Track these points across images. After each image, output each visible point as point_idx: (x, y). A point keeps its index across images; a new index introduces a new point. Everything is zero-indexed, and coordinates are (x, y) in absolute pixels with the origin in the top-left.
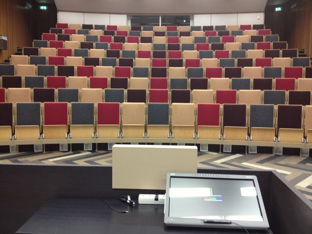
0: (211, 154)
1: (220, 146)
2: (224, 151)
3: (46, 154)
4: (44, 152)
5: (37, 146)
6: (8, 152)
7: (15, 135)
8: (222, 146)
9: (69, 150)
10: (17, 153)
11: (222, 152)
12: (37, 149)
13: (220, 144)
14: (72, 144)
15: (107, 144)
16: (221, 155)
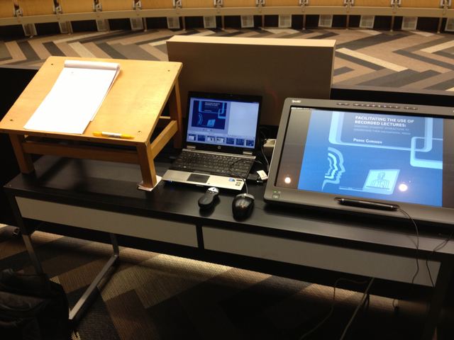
0: (420, 36)
1: (441, 21)
2: (446, 29)
3: (147, 33)
4: (146, 31)
5: (134, 21)
6: (95, 30)
7: (100, 4)
8: (445, 20)
9: (181, 28)
10: (108, 32)
11: (443, 31)
12: (135, 26)
13: (441, 16)
14: (186, 17)
15: (239, 17)
16: (439, 36)
